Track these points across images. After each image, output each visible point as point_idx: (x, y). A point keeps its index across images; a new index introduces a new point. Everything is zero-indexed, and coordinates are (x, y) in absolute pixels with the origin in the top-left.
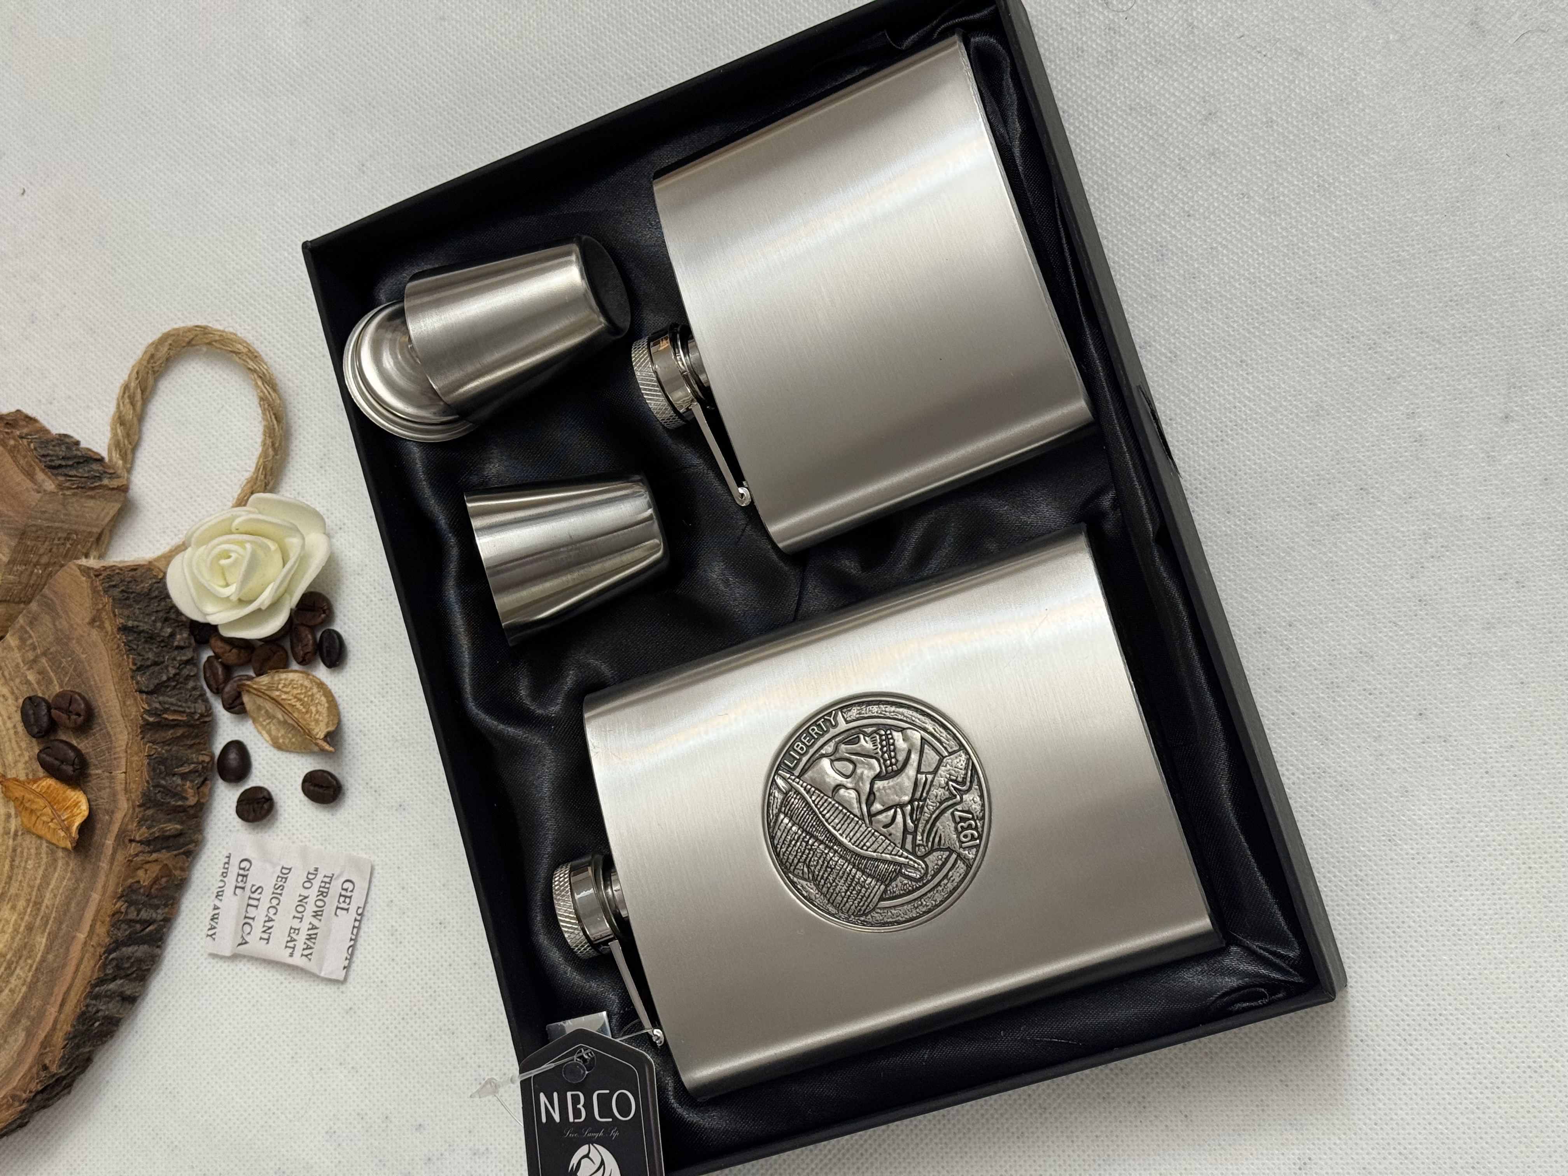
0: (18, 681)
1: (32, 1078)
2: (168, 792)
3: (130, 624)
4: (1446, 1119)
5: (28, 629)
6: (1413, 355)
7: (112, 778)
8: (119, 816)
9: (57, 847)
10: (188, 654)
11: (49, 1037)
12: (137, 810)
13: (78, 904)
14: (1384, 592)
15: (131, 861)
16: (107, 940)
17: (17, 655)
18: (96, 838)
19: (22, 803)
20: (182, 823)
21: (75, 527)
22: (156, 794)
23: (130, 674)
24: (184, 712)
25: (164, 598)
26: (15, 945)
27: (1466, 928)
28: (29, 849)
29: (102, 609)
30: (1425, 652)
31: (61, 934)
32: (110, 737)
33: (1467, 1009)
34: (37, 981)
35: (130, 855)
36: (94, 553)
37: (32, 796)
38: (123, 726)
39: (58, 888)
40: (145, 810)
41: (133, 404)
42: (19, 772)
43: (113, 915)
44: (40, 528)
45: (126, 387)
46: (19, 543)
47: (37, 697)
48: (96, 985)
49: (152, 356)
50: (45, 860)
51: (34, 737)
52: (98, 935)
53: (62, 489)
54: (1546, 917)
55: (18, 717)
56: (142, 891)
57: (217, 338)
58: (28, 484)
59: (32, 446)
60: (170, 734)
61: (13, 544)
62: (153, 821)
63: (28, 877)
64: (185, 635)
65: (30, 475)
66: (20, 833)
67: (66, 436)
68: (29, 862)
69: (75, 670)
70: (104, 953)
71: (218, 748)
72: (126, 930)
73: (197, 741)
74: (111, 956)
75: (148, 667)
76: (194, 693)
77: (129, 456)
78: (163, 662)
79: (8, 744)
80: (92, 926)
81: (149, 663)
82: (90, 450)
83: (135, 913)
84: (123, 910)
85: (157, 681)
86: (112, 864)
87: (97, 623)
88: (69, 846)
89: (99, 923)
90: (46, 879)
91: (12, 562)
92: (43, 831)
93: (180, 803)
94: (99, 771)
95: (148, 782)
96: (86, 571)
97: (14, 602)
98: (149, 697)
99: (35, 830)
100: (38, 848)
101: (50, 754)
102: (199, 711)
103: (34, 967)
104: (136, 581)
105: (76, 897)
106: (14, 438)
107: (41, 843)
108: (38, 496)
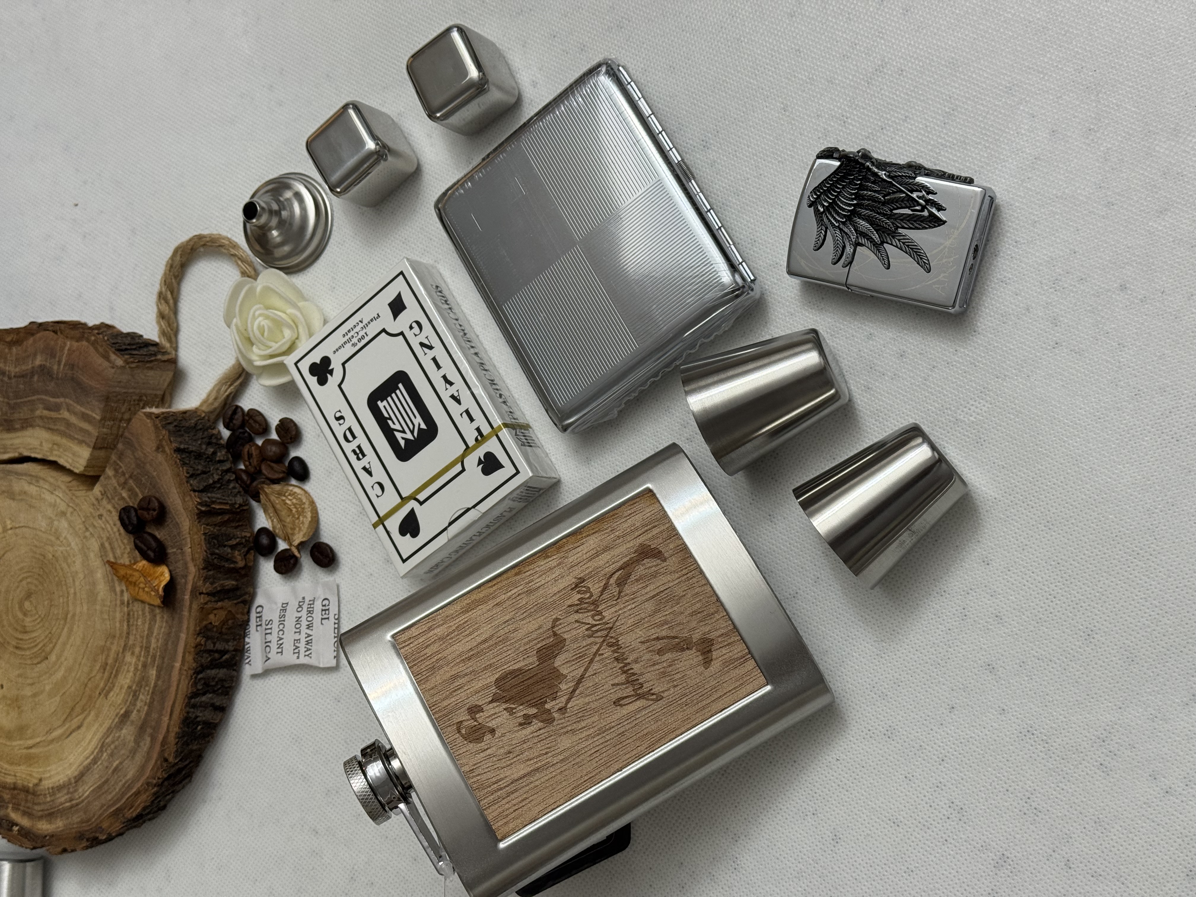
0: (116, 499)
1: (158, 769)
2: (221, 557)
3: (182, 446)
4: (1130, 635)
5: (118, 462)
7: (183, 553)
8: (190, 578)
9: (153, 605)
10: (227, 466)
11: (165, 738)
12: (202, 572)
13: (173, 643)
15: (202, 608)
16: (194, 665)
17: (114, 481)
18: (179, 595)
19: (129, 580)
20: (237, 580)
21: (143, 391)
22: (213, 560)
23: (185, 480)
24: (227, 503)
25: (207, 430)
26: (137, 679)
27: (1123, 493)
28: (138, 611)
29: (163, 438)
30: (1066, 299)
31: (165, 665)
32: (178, 525)
33: (1133, 551)
34: (154, 701)
35: (201, 604)
36: (159, 405)
37: (133, 575)
38: (185, 516)
39: (158, 634)
40: (208, 571)
41: (167, 303)
42: (126, 560)
43: (196, 647)
44: (119, 393)
45: (160, 294)
46: (106, 405)
47: (129, 506)
48: (192, 698)
50: (148, 617)
51: (130, 533)
52: (188, 662)
53: (128, 363)
54: (1182, 473)
55: (118, 523)
56: (215, 629)
58: (106, 364)
59: (106, 338)
60: (219, 519)
61: (102, 406)
62: (214, 579)
63: (139, 630)
64: (223, 453)
65: (107, 358)
66: (131, 602)
67: (132, 333)
68: (140, 620)
69: (151, 484)
70: (194, 673)
71: (255, 530)
72: (207, 658)
73: (242, 522)
74: (200, 677)
75: (199, 475)
76: (234, 490)
77: (173, 339)
78: (209, 471)
79: (115, 543)
80: (183, 657)
81: (199, 472)
82: (147, 339)
83: (212, 645)
84: (203, 642)
85: (205, 484)
86: (190, 611)
87: (161, 450)
88: (160, 603)
89: (187, 654)
90: (150, 629)
91: (103, 419)
92: (144, 598)
93: (232, 566)
94: (175, 550)
95: (206, 551)
96: (149, 415)
97: (108, 446)
98: (200, 494)
99: (138, 597)
100: (143, 610)
101: (140, 542)
102: (238, 502)
103: (151, 691)
104: (185, 419)
105: (171, 639)
106: (94, 335)
107: (145, 607)
108: (113, 371)
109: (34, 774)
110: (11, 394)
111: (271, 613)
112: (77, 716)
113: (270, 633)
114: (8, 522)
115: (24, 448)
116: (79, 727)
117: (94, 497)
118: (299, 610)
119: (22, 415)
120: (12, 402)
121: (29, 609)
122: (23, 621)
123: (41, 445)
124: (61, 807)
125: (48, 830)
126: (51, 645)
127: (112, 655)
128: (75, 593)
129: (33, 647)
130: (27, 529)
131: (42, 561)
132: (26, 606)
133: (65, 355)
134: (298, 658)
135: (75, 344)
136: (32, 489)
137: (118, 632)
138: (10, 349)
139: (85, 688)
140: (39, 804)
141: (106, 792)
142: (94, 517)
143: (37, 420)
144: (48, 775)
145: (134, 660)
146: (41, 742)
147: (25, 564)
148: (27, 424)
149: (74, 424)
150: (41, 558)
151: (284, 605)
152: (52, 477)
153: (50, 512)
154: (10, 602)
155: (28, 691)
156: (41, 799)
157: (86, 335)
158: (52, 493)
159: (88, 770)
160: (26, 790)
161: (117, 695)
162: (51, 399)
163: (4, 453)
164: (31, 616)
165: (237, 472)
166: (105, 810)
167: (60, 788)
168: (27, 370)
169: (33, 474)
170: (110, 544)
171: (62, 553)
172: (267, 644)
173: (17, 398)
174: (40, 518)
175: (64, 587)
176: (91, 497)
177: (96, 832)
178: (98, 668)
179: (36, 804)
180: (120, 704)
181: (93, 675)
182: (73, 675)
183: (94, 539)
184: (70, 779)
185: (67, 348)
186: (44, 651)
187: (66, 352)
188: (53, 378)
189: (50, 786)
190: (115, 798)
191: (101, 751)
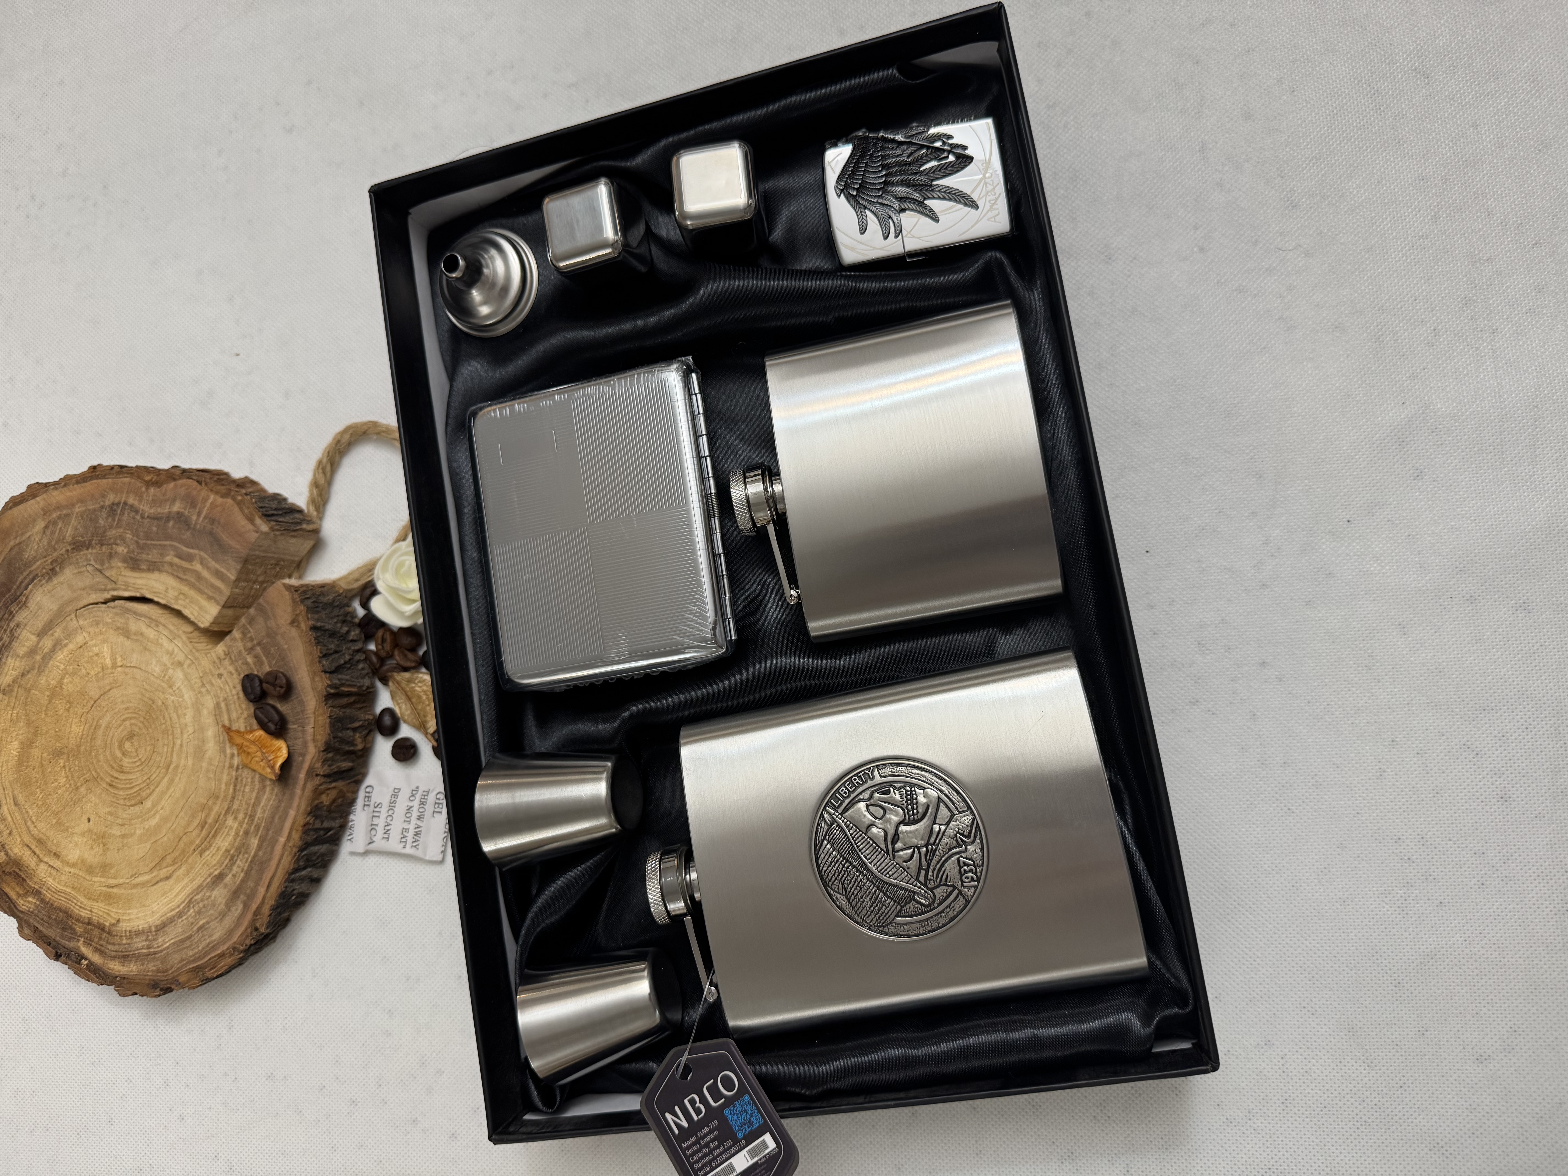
0: (240, 662)
1: (247, 936)
2: (343, 741)
3: (319, 624)
5: (248, 626)
6: (1212, 461)
7: (304, 732)
8: (309, 758)
9: (266, 778)
10: (359, 646)
11: (259, 908)
12: (322, 754)
13: (280, 818)
14: (1191, 620)
15: (317, 789)
16: (300, 843)
17: (240, 645)
18: (293, 772)
19: (241, 748)
20: (353, 761)
21: (282, 556)
22: (335, 743)
23: (318, 659)
24: (355, 685)
25: (344, 607)
26: (236, 844)
28: (246, 779)
29: (299, 614)
31: (268, 838)
32: (304, 703)
34: (252, 869)
35: (316, 785)
36: (296, 574)
37: (248, 744)
38: (312, 695)
39: (266, 805)
40: (327, 753)
41: (324, 473)
42: (240, 725)
43: (305, 825)
44: (258, 557)
45: (320, 462)
46: (243, 567)
47: (253, 674)
48: (293, 873)
49: (339, 441)
50: (257, 787)
51: (251, 701)
52: (294, 839)
53: (273, 531)
55: (239, 687)
56: (324, 808)
57: (384, 429)
58: (250, 527)
59: (254, 500)
60: (345, 701)
61: (239, 567)
62: (333, 761)
63: (246, 797)
64: (357, 632)
65: (251, 521)
66: (240, 767)
67: (278, 494)
68: (247, 787)
69: (280, 655)
70: (299, 851)
71: (378, 709)
72: (313, 836)
73: (365, 705)
74: (303, 854)
76: (363, 672)
77: (321, 509)
78: (341, 651)
79: (233, 706)
80: (290, 833)
81: (332, 651)
82: (293, 504)
83: (320, 824)
84: (311, 822)
85: (337, 664)
86: (304, 789)
87: (296, 624)
88: (274, 778)
89: (294, 833)
90: (258, 799)
91: (238, 580)
92: (256, 768)
93: (352, 748)
94: (296, 726)
95: (329, 735)
96: (288, 587)
97: (239, 607)
98: (331, 675)
99: (250, 766)
100: (252, 778)
101: (262, 713)
102: (367, 685)
103: (249, 860)
104: (323, 594)
105: (278, 814)
106: (241, 495)
107: (255, 775)
108: (257, 535)
109: (112, 914)
110: (142, 534)
111: (381, 796)
112: (167, 867)
113: (378, 817)
114: (119, 659)
115: (147, 590)
116: (167, 878)
117: (216, 655)
118: (411, 799)
119: (150, 556)
120: (142, 542)
121: (130, 750)
122: (121, 760)
123: (167, 590)
124: (137, 952)
125: (119, 972)
126: (148, 791)
127: (213, 815)
128: (181, 745)
129: (127, 789)
130: (139, 671)
131: (151, 706)
132: (126, 747)
133: (206, 508)
134: (404, 847)
135: (220, 500)
136: (151, 633)
137: (222, 795)
138: (147, 489)
139: (179, 841)
140: (114, 944)
141: (187, 948)
142: (213, 675)
143: (166, 565)
144: (128, 918)
145: (236, 825)
146: (124, 883)
147: (131, 705)
148: (154, 567)
149: (206, 581)
150: (150, 702)
151: (396, 791)
152: (173, 625)
153: (165, 659)
154: (109, 739)
155: (116, 831)
156: (117, 940)
157: (232, 493)
158: (171, 641)
159: (172, 922)
160: (101, 928)
161: (213, 855)
162: (185, 549)
163: (125, 590)
164: (131, 757)
165: (366, 652)
166: (185, 965)
167: (138, 933)
168: (163, 513)
169: (154, 617)
170: (227, 705)
171: (173, 702)
172: (373, 828)
173: (148, 540)
174: (154, 663)
175: (171, 737)
176: (213, 654)
177: (171, 984)
178: (195, 824)
179: (110, 943)
180: (215, 865)
181: (190, 829)
182: (169, 825)
183: (210, 697)
184: (150, 927)
185: (210, 501)
186: (139, 794)
187: (208, 504)
188: (189, 528)
189: (128, 929)
190: (197, 955)
191: (188, 906)
